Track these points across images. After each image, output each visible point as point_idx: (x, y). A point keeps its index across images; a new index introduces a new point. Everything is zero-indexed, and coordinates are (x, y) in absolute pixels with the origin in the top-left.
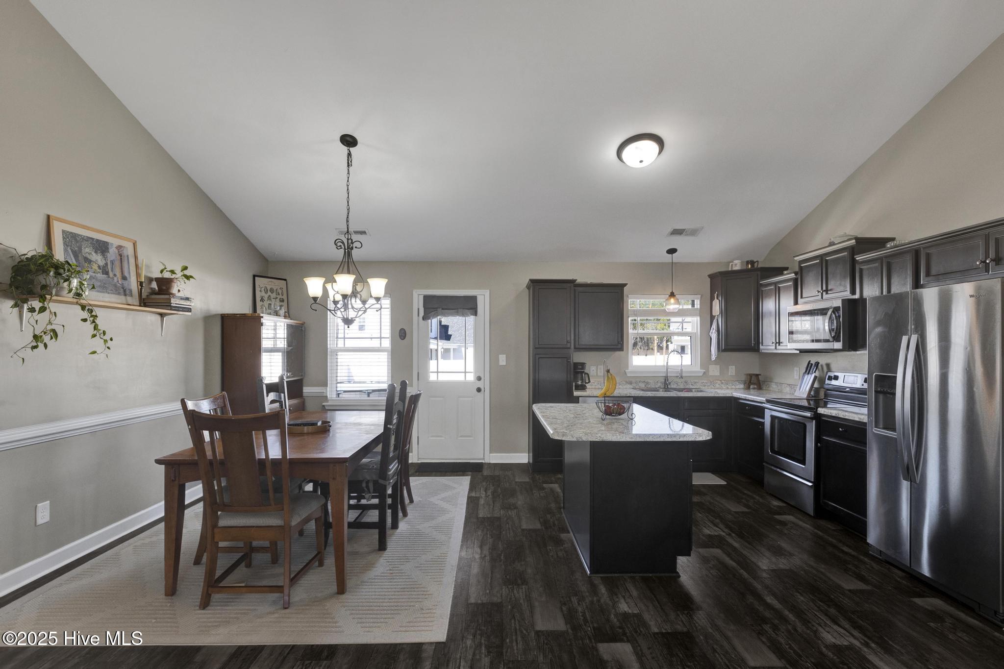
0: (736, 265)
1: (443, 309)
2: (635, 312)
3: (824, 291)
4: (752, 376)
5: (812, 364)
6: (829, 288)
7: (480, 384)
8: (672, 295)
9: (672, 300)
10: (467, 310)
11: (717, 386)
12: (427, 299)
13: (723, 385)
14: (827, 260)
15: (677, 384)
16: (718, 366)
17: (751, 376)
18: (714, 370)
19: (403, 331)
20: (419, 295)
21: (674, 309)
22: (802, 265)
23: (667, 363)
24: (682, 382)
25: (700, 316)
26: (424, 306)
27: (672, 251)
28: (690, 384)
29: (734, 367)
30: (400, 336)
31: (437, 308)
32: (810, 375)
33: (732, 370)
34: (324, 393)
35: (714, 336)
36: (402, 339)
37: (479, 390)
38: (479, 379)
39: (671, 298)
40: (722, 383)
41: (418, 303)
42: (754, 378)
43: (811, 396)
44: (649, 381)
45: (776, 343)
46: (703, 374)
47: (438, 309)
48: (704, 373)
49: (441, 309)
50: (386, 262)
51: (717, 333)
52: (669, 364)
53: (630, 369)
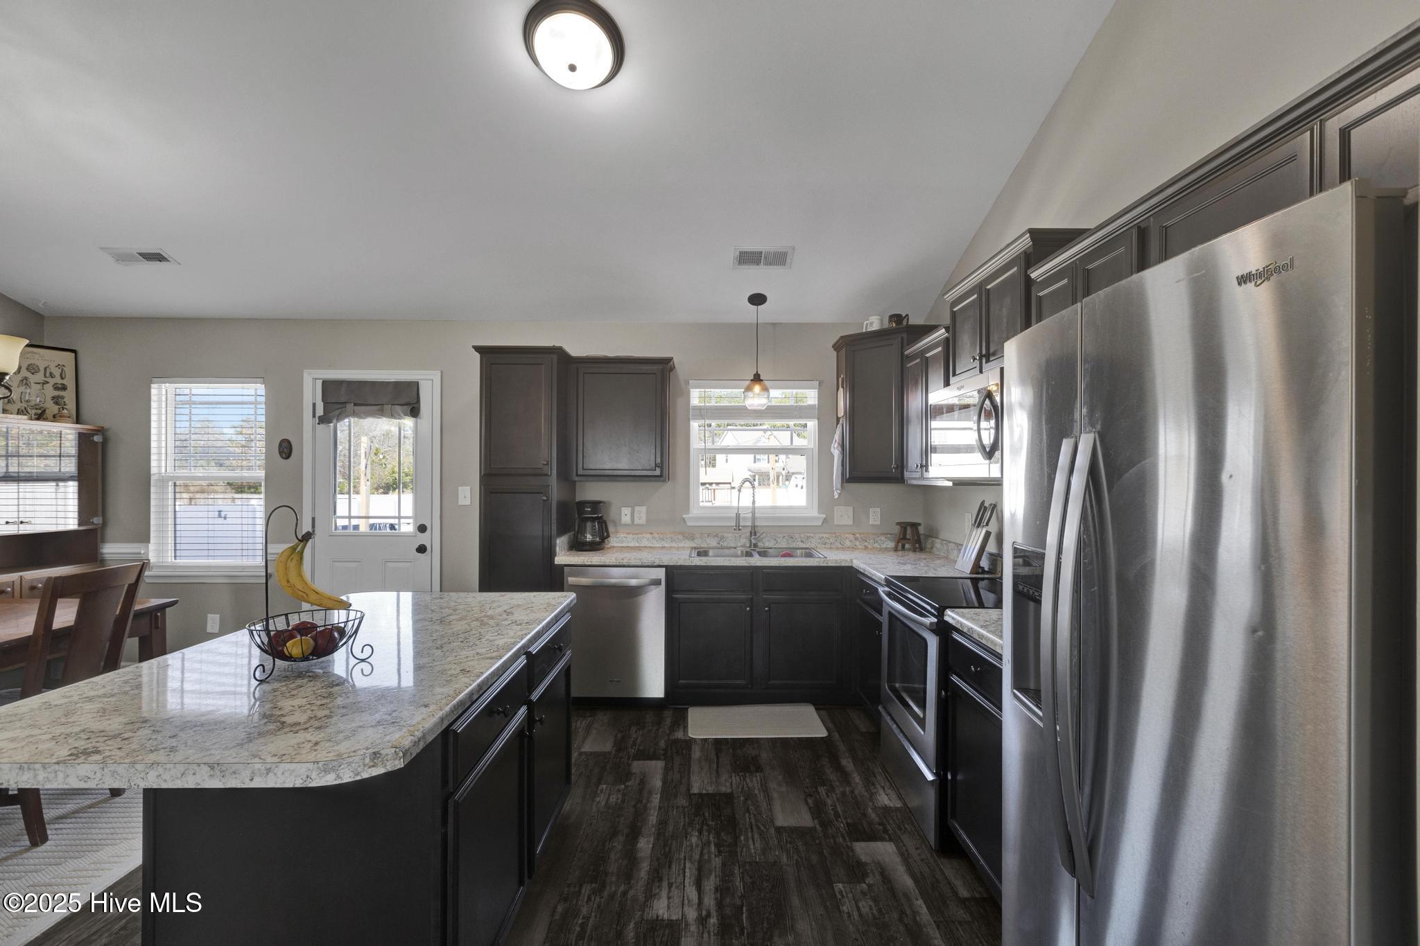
0: (872, 324)
1: (355, 405)
2: (702, 411)
3: (984, 356)
4: (905, 529)
5: (986, 508)
6: (992, 350)
7: (424, 539)
8: (757, 379)
9: (757, 388)
10: (397, 407)
11: (848, 543)
12: (327, 385)
13: (857, 543)
14: (988, 290)
15: (775, 540)
16: (850, 509)
17: (904, 526)
18: (844, 516)
19: (285, 444)
20: (316, 379)
21: (759, 405)
22: (955, 309)
23: (754, 502)
24: (784, 537)
25: (818, 419)
26: (323, 400)
27: (757, 299)
28: (800, 540)
29: (878, 510)
30: (281, 453)
31: (346, 403)
32: (979, 529)
33: (874, 517)
34: (140, 553)
35: (836, 452)
36: (283, 458)
37: (422, 549)
38: (422, 529)
39: (754, 385)
40: (856, 539)
41: (311, 394)
42: (909, 530)
43: (980, 571)
44: (726, 535)
45: (922, 466)
46: (823, 523)
47: (348, 405)
48: (825, 520)
49: (353, 404)
50: (256, 319)
51: (840, 449)
52: (757, 505)
53: (694, 512)
